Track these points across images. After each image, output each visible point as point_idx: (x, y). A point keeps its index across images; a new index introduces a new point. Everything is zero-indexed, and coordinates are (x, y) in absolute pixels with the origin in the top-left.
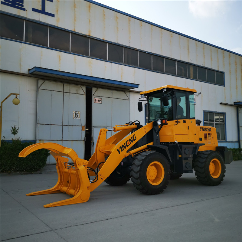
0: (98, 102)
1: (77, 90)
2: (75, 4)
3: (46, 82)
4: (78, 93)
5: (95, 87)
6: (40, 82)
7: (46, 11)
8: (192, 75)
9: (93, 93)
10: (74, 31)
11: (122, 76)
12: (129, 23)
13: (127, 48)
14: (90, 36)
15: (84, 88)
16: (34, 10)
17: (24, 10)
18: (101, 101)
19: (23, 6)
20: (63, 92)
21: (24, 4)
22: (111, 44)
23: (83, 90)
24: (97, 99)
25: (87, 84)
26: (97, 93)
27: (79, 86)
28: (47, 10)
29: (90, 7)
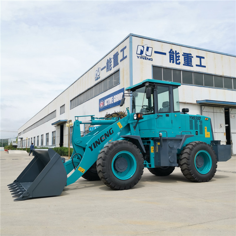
0: (232, 117)
1: (220, 111)
2: (215, 57)
3: (206, 107)
4: (221, 112)
5: (231, 108)
6: (203, 107)
7: (202, 65)
10: (215, 74)
14: (223, 75)
15: (223, 109)
16: (197, 65)
17: (192, 66)
18: (234, 116)
19: (192, 64)
20: (214, 112)
21: (192, 63)
22: (234, 79)
23: (223, 110)
24: (232, 116)
25: (225, 106)
26: (232, 112)
27: (221, 108)
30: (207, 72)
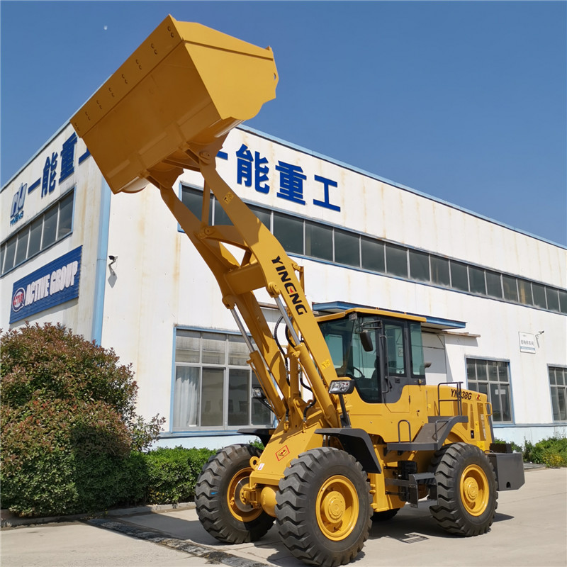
2: (364, 187)
8: (523, 298)
9: (396, 339)
10: (365, 233)
11: (430, 306)
12: (434, 212)
13: (434, 256)
14: (385, 239)
16: (316, 202)
17: (303, 203)
19: (302, 197)
21: (304, 194)
22: (413, 250)
28: (331, 202)
29: (382, 190)
30: (343, 225)
